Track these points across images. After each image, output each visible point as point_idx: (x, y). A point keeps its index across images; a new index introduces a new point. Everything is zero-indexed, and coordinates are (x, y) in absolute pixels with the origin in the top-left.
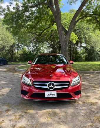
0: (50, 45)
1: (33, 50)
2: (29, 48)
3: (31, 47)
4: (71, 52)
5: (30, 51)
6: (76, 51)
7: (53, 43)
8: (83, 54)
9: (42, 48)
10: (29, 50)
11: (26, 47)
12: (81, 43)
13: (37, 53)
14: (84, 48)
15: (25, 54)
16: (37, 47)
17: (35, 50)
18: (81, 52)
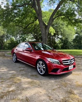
0: (34, 36)
1: (19, 40)
3: (18, 37)
4: (50, 42)
5: (17, 41)
6: (55, 41)
7: (36, 34)
8: (60, 43)
9: (27, 39)
10: (16, 39)
11: (13, 37)
12: (58, 35)
14: (61, 39)
15: (12, 43)
16: (23, 37)
17: (21, 40)
18: (58, 42)
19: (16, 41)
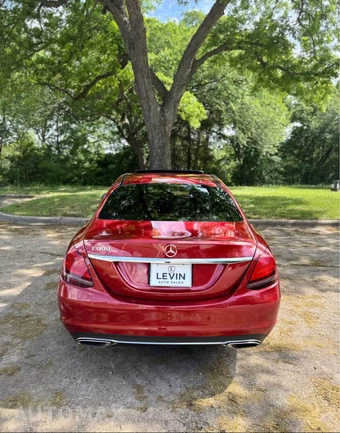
0: (118, 127)
1: (58, 143)
2: (43, 136)
3: (51, 132)
4: (189, 154)
5: (50, 147)
6: (207, 150)
7: (127, 121)
9: (91, 139)
10: (44, 140)
11: (31, 132)
12: (221, 126)
13: (73, 152)
14: (232, 140)
15: (29, 156)
16: (74, 132)
17: (64, 142)
18: (223, 153)
19: (43, 148)
